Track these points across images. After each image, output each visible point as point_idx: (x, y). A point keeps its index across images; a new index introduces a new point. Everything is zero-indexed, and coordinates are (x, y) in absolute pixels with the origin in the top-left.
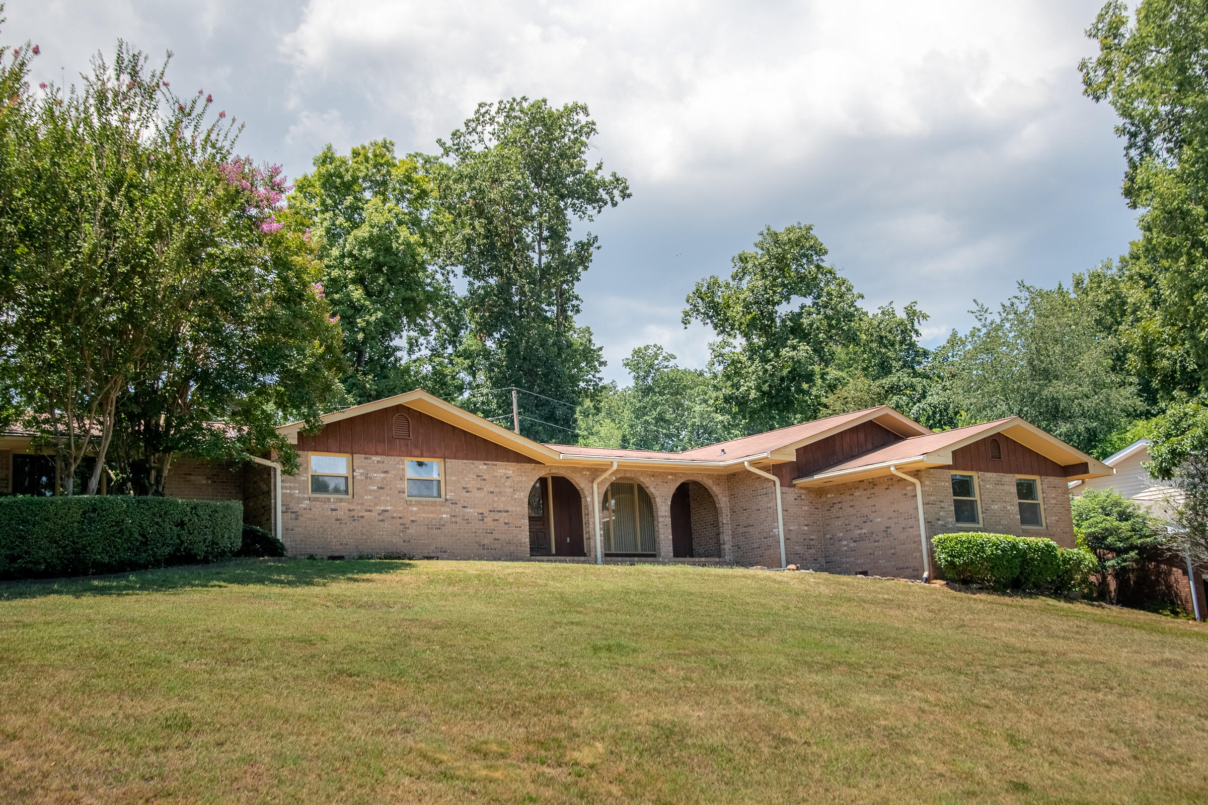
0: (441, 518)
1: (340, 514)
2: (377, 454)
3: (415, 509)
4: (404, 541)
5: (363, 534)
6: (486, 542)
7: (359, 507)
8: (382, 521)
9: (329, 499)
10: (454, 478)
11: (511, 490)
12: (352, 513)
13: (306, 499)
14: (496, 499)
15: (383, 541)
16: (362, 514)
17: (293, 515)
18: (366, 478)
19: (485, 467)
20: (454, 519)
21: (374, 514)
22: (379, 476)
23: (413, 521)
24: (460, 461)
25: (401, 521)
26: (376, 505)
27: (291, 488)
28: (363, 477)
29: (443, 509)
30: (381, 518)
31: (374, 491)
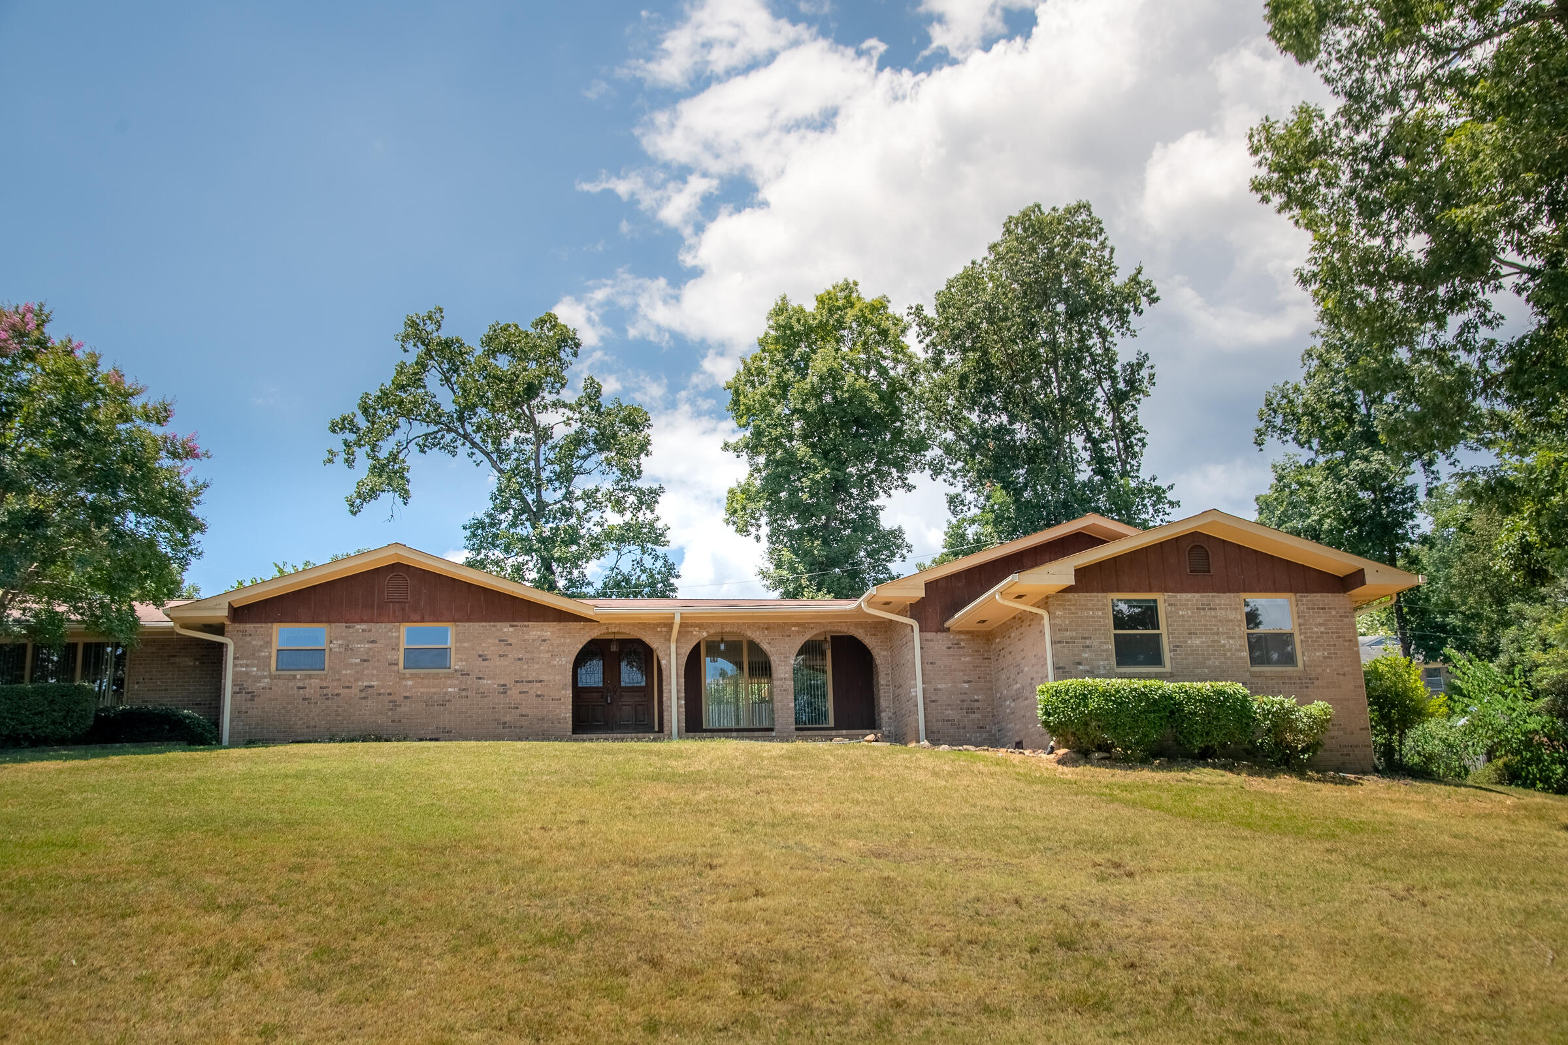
0: (446, 693)
1: (308, 692)
2: (362, 621)
3: (410, 683)
4: (393, 721)
5: (338, 715)
6: (508, 718)
7: (335, 684)
8: (364, 698)
9: (294, 677)
10: (466, 645)
11: (549, 655)
12: (325, 691)
13: (265, 677)
14: (525, 667)
15: (364, 722)
16: (336, 691)
17: (249, 696)
18: (346, 649)
19: (511, 629)
20: (464, 693)
21: (355, 691)
22: (363, 647)
23: (406, 697)
24: (477, 624)
25: (390, 698)
26: (357, 680)
27: (247, 666)
28: (342, 650)
29: (449, 682)
30: (363, 695)
31: (356, 664)
